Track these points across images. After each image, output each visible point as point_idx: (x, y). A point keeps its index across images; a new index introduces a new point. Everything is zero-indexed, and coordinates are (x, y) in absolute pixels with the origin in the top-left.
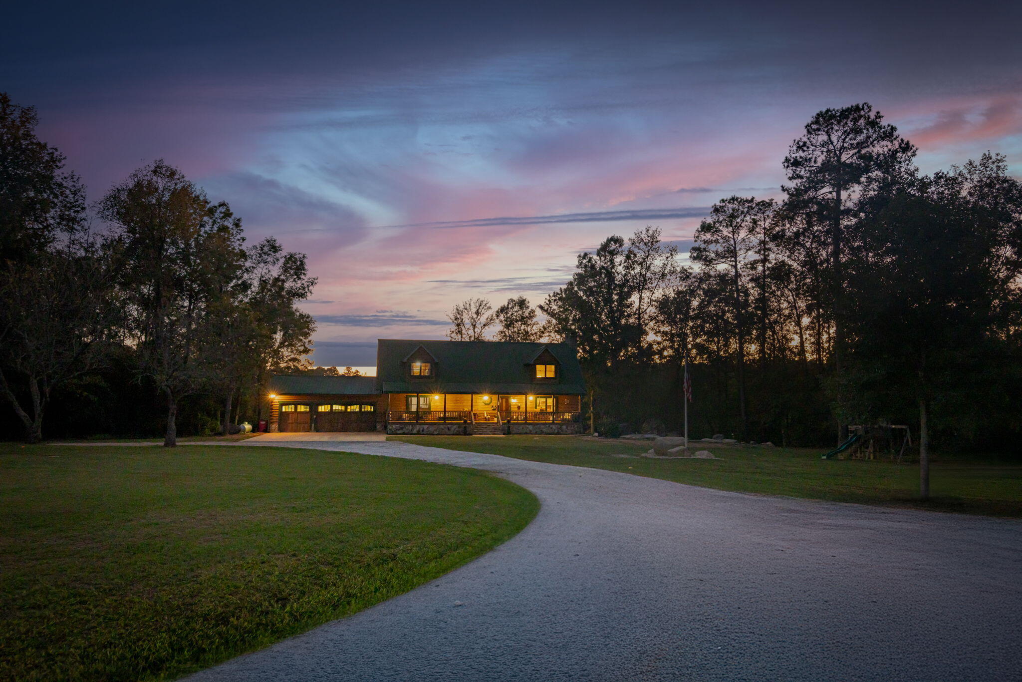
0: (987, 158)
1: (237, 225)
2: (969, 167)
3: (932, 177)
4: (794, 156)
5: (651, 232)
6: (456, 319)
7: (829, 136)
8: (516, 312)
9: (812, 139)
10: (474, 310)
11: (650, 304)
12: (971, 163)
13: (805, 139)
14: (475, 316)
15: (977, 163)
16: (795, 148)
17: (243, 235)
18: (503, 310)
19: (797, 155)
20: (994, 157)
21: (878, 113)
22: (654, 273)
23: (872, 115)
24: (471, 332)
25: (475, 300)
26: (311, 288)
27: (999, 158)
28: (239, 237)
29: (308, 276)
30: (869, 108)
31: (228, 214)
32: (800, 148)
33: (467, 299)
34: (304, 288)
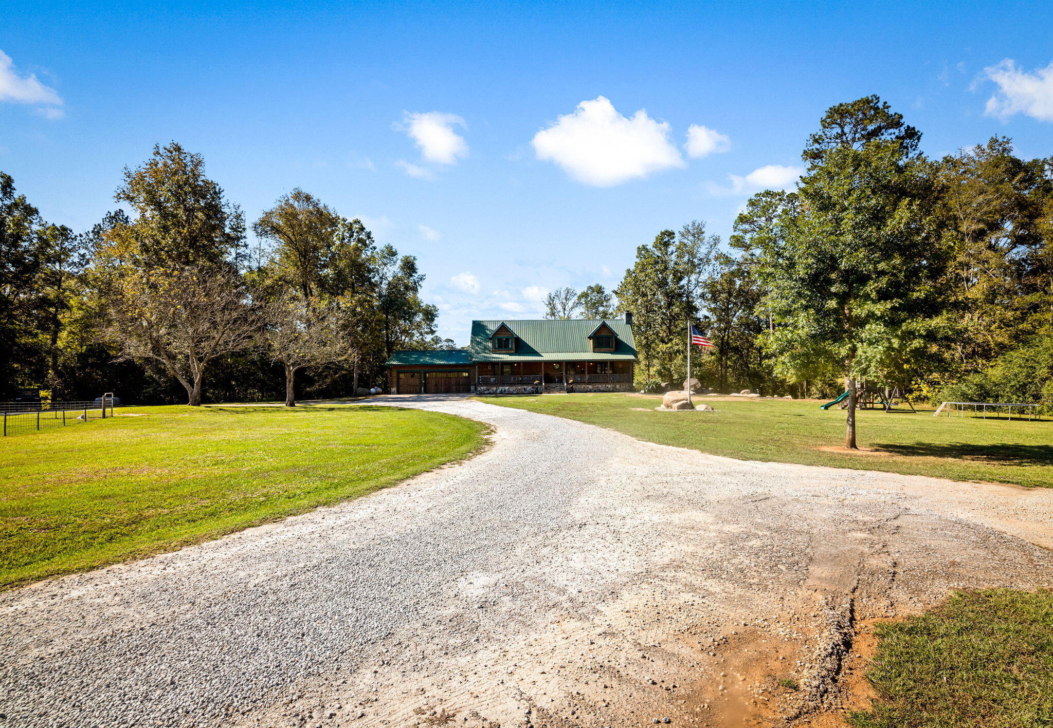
0: (994, 141)
1: (369, 237)
2: (977, 151)
3: (941, 160)
4: (810, 148)
5: (696, 225)
6: (550, 304)
7: (842, 128)
8: (594, 296)
9: (826, 133)
10: (563, 296)
11: (696, 285)
12: (979, 147)
13: (820, 133)
14: (564, 301)
15: (985, 146)
16: (811, 141)
17: (374, 245)
18: (585, 295)
19: (814, 147)
20: (1000, 140)
21: (885, 103)
22: (701, 260)
23: (880, 105)
24: (562, 314)
25: (564, 289)
26: (420, 283)
27: (1005, 140)
28: (371, 246)
29: (418, 274)
30: (878, 98)
31: (362, 229)
32: (816, 141)
33: (558, 288)
34: (415, 283)
